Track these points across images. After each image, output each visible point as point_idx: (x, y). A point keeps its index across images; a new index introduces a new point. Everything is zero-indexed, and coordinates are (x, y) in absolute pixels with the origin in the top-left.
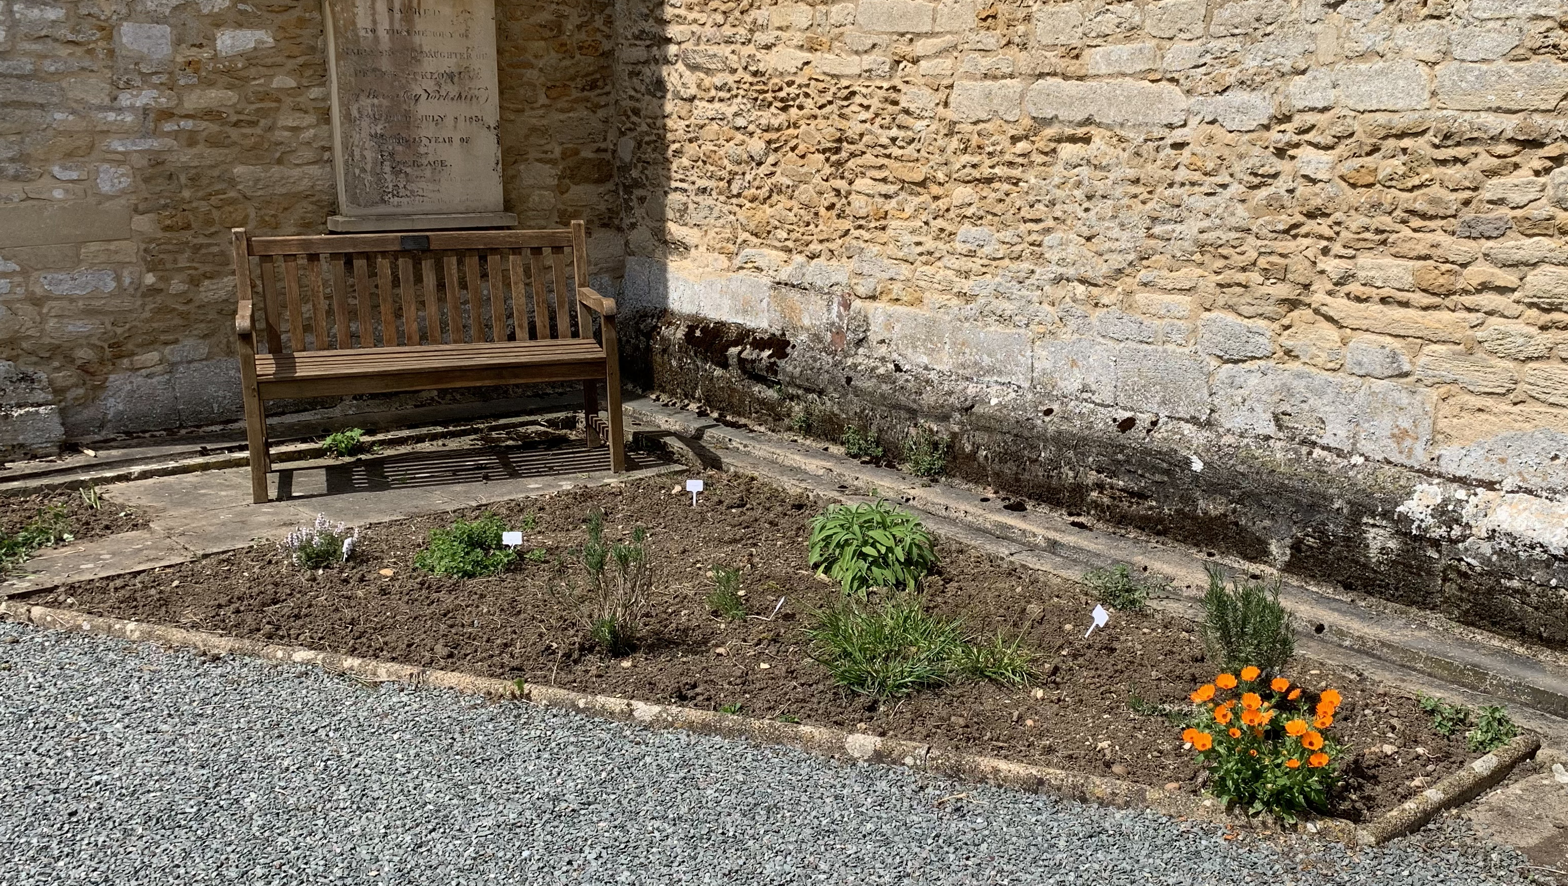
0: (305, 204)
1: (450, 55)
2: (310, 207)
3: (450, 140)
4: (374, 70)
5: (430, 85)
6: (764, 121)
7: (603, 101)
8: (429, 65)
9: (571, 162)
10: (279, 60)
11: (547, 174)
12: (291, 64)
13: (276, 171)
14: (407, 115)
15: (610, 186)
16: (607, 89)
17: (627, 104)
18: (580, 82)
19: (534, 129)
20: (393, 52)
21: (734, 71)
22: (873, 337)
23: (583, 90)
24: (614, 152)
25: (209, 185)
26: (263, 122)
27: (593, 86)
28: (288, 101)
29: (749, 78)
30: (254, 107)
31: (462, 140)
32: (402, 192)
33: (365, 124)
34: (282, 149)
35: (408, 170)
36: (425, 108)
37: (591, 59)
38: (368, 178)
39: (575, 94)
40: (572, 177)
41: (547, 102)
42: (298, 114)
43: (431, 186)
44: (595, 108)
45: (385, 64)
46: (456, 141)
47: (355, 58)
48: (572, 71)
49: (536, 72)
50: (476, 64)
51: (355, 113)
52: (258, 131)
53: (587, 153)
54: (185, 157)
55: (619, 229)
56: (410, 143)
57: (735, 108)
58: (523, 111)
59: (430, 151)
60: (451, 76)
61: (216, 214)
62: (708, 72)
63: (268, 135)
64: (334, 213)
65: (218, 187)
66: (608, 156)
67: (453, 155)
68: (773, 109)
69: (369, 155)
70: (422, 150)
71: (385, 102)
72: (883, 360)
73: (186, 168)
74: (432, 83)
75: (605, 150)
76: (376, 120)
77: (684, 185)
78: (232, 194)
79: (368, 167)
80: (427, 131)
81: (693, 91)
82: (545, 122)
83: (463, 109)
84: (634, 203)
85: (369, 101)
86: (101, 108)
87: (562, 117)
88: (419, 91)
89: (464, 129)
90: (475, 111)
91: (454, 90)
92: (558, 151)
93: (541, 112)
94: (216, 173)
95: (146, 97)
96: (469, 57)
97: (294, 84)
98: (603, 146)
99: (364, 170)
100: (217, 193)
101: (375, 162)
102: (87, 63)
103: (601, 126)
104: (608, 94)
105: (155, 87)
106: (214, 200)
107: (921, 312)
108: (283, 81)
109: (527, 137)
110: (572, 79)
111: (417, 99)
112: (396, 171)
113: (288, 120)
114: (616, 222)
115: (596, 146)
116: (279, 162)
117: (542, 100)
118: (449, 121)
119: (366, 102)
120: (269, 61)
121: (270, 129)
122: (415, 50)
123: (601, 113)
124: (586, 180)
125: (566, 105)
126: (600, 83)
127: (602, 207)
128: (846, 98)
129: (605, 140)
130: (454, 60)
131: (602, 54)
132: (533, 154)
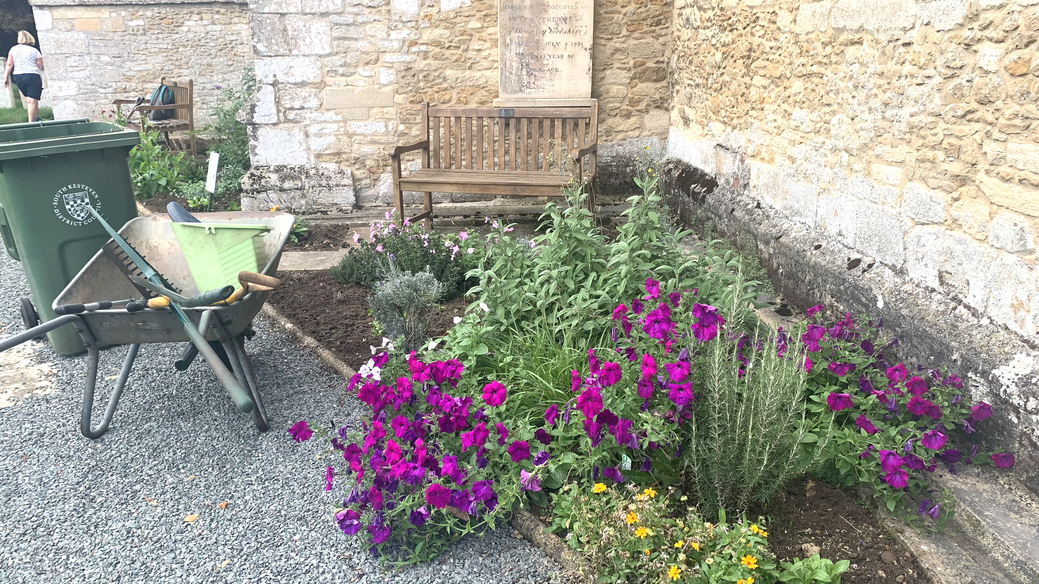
0: (482, 91)
1: (565, 7)
2: (485, 93)
3: (562, 56)
4: (520, 17)
5: (552, 25)
6: (722, 40)
7: (664, 32)
8: (552, 13)
9: (639, 70)
10: (472, 13)
11: (624, 77)
12: (479, 15)
13: (468, 73)
14: (538, 42)
15: (664, 83)
16: (667, 25)
17: (676, 33)
18: (649, 21)
19: (617, 50)
20: (532, 6)
21: (713, 9)
22: (752, 184)
23: (651, 26)
24: (668, 63)
25: (433, 80)
26: (462, 47)
27: (658, 23)
28: (477, 36)
29: (719, 13)
30: (458, 39)
31: (569, 56)
32: (532, 86)
33: (513, 47)
34: (471, 61)
35: (536, 73)
36: (548, 38)
37: (657, 7)
38: (513, 77)
39: (646, 29)
40: (640, 78)
41: (628, 33)
42: (481, 42)
43: (549, 83)
44: (657, 37)
45: (527, 13)
46: (565, 56)
47: (510, 10)
48: (644, 15)
49: (621, 16)
50: (580, 12)
51: (508, 41)
52: (459, 52)
53: (651, 64)
54: (421, 64)
55: (667, 109)
56: (538, 58)
57: (712, 33)
58: (612, 39)
59: (550, 63)
60: (565, 19)
61: (436, 95)
62: (705, 10)
63: (464, 54)
64: (498, 97)
65: (438, 81)
66: (664, 65)
67: (563, 65)
68: (727, 32)
69: (515, 65)
70: (545, 62)
71: (526, 35)
72: (754, 199)
73: (421, 71)
74: (553, 23)
75: (663, 62)
76: (519, 45)
77: (692, 82)
78: (445, 85)
79: (514, 72)
80: (549, 51)
81: (698, 23)
82: (625, 45)
83: (571, 38)
84: (674, 94)
85: (516, 35)
86: (382, 39)
87: (636, 42)
88: (545, 28)
89: (570, 50)
90: (577, 39)
91: (566, 27)
92: (632, 63)
93: (622, 40)
94: (437, 74)
95: (404, 33)
96: (577, 8)
97: (479, 26)
98: (661, 59)
99: (511, 73)
100: (437, 84)
101: (518, 70)
102: (377, 17)
103: (661, 47)
104: (667, 28)
105: (409, 28)
106: (435, 88)
107: (773, 168)
108: (474, 24)
109: (612, 54)
110: (644, 19)
111: (544, 33)
112: (529, 74)
113: (475, 45)
114: (666, 105)
115: (657, 59)
116: (470, 68)
117: (624, 32)
118: (562, 45)
119: (515, 35)
120: (467, 14)
121: (466, 50)
122: (544, 5)
123: (661, 40)
124: (648, 80)
125: (639, 35)
126: (663, 22)
127: (657, 96)
128: (754, 22)
129: (663, 55)
130: (567, 10)
131: (665, 4)
132: (616, 65)
